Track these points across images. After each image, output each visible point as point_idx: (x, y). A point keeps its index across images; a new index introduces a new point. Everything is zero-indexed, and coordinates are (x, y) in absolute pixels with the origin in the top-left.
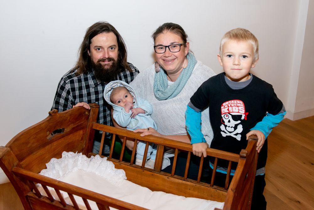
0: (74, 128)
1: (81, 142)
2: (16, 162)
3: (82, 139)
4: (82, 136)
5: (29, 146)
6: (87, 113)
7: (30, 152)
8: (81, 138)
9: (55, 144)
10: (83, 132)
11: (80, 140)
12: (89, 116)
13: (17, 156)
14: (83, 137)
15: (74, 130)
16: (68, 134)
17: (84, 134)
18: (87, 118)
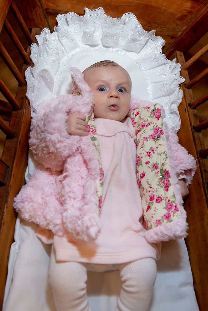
1: (177, 22)
3: (182, 18)
4: (184, 13)
8: (180, 15)
10: (192, 7)
11: (177, 17)
14: (186, 16)
17: (190, 12)
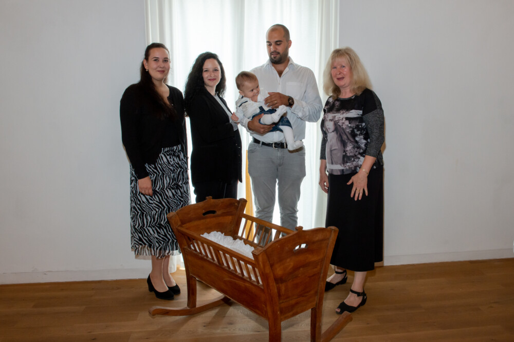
0: (224, 213)
2: (179, 223)
5: (189, 216)
6: (236, 204)
7: (190, 220)
9: (208, 220)
12: (238, 207)
13: (181, 220)
15: (224, 214)
16: (219, 216)
18: (237, 208)
